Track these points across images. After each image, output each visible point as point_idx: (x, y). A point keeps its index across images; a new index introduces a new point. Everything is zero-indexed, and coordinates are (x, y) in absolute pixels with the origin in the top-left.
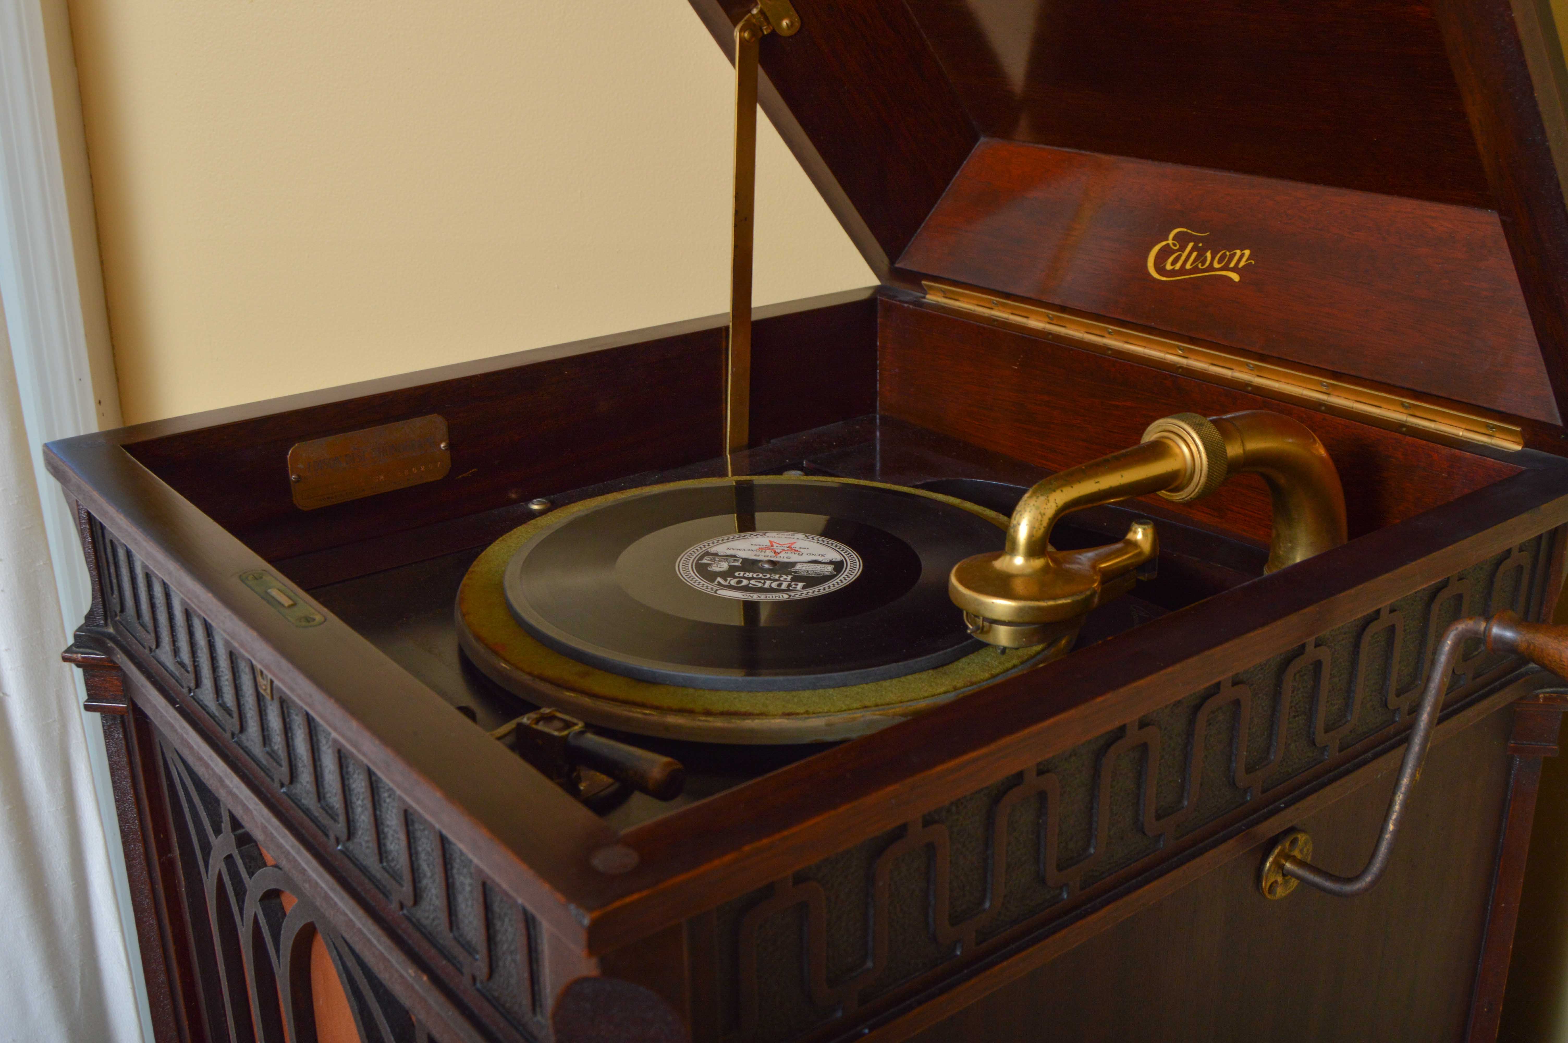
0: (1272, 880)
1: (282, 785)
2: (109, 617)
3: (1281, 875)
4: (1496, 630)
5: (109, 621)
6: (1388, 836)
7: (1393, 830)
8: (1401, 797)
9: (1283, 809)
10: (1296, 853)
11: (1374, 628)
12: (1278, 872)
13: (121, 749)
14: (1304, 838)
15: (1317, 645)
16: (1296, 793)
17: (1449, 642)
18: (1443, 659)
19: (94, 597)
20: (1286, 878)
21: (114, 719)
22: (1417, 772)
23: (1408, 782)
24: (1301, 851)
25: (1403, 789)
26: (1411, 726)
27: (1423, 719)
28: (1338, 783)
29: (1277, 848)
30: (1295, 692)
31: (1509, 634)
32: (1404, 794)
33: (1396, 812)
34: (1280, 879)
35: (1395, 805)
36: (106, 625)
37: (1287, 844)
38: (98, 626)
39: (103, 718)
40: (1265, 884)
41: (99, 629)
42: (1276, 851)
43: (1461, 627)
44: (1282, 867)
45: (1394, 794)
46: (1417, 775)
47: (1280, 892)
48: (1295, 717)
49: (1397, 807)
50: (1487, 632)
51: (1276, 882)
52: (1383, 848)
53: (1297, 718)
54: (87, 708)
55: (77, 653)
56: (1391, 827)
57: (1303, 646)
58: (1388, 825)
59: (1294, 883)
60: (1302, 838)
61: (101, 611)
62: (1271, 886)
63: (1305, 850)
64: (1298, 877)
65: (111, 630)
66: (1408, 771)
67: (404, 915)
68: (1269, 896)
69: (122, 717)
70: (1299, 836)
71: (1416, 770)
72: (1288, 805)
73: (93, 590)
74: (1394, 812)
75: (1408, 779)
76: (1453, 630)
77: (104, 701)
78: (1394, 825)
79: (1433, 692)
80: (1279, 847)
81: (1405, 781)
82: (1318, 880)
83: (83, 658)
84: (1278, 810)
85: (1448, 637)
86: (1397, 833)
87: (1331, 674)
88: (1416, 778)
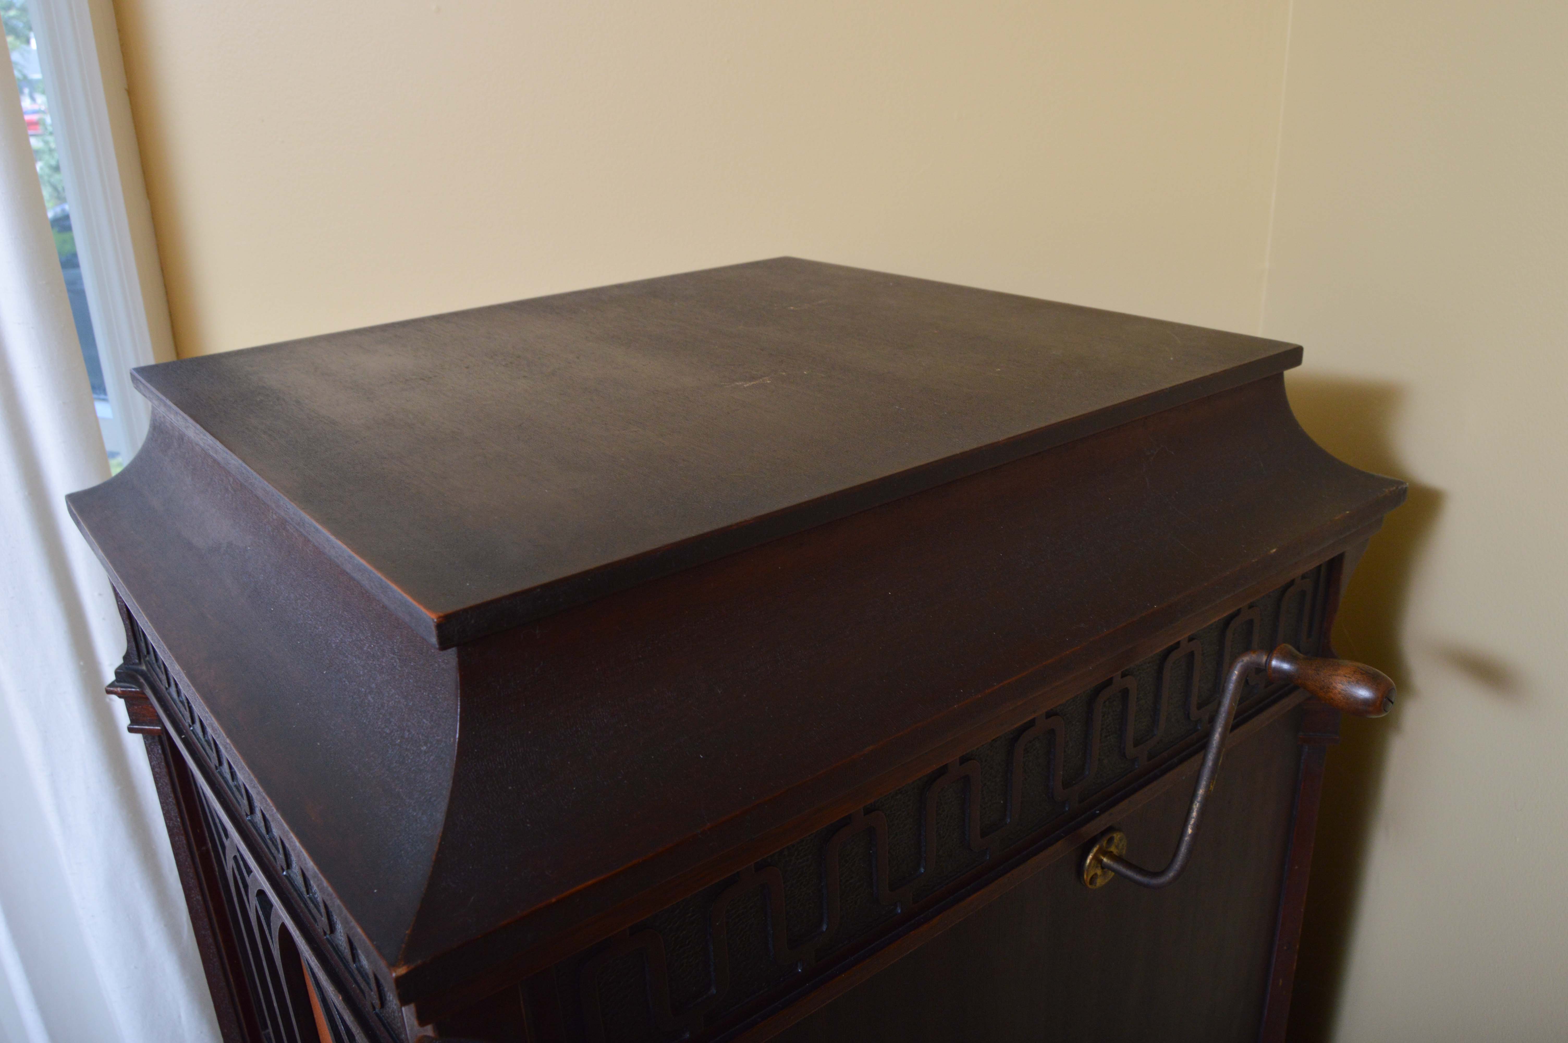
0: (1092, 873)
1: (247, 815)
2: (142, 657)
3: (1100, 868)
4: (1274, 663)
5: (142, 660)
6: (1187, 838)
7: (1192, 833)
8: (1198, 805)
9: (1099, 815)
10: (1113, 849)
11: (1174, 656)
12: (1097, 867)
13: (161, 762)
14: (1119, 836)
15: (1124, 675)
16: (1110, 800)
17: (1236, 672)
18: (1231, 686)
19: (128, 641)
20: (1105, 870)
21: (153, 738)
22: (1211, 784)
23: (1203, 793)
24: (1117, 847)
25: (1199, 799)
26: (1209, 735)
27: (1215, 738)
28: (1148, 787)
29: (1096, 847)
30: (1106, 716)
31: (1286, 666)
32: (1201, 802)
33: (1194, 818)
34: (1099, 872)
35: (1193, 812)
36: (140, 663)
37: (1105, 843)
38: (134, 664)
39: (145, 738)
40: (1086, 877)
41: (135, 667)
42: (1095, 850)
43: (1246, 659)
44: (1101, 861)
45: (1192, 803)
46: (1211, 786)
47: (1100, 882)
48: (1106, 737)
49: (1194, 814)
50: (1267, 665)
51: (1096, 874)
52: (1183, 849)
53: (1108, 738)
54: (131, 730)
55: (117, 687)
56: (1190, 831)
57: (1111, 679)
58: (1187, 829)
59: (1111, 874)
60: (1117, 836)
61: (135, 652)
62: (1092, 878)
63: (1121, 845)
64: (1113, 870)
65: (144, 668)
66: (1203, 783)
67: (327, 938)
68: (1090, 886)
69: (160, 737)
70: (1115, 835)
71: (1210, 783)
72: (1103, 811)
73: (127, 636)
74: (1192, 818)
75: (1204, 790)
76: (1239, 662)
77: (144, 724)
78: (1192, 829)
79: (1223, 715)
80: (1098, 846)
81: (1201, 792)
82: (1130, 873)
83: (122, 691)
84: (1094, 817)
85: (1236, 667)
86: (1194, 836)
87: (1137, 698)
88: (1210, 789)
